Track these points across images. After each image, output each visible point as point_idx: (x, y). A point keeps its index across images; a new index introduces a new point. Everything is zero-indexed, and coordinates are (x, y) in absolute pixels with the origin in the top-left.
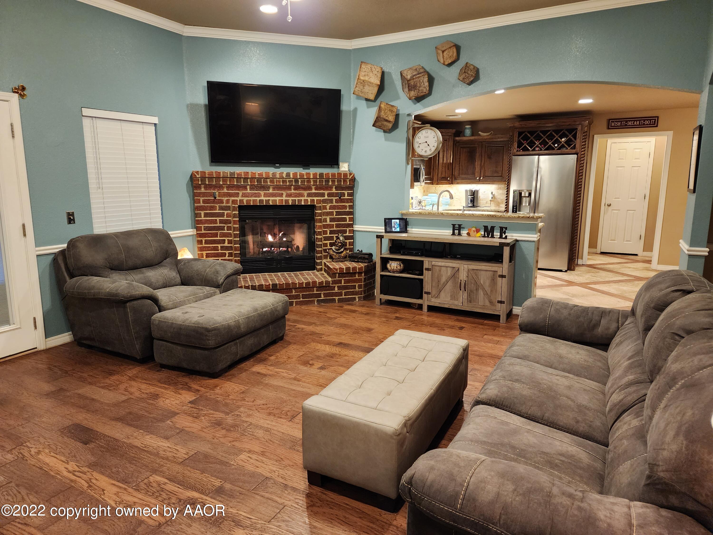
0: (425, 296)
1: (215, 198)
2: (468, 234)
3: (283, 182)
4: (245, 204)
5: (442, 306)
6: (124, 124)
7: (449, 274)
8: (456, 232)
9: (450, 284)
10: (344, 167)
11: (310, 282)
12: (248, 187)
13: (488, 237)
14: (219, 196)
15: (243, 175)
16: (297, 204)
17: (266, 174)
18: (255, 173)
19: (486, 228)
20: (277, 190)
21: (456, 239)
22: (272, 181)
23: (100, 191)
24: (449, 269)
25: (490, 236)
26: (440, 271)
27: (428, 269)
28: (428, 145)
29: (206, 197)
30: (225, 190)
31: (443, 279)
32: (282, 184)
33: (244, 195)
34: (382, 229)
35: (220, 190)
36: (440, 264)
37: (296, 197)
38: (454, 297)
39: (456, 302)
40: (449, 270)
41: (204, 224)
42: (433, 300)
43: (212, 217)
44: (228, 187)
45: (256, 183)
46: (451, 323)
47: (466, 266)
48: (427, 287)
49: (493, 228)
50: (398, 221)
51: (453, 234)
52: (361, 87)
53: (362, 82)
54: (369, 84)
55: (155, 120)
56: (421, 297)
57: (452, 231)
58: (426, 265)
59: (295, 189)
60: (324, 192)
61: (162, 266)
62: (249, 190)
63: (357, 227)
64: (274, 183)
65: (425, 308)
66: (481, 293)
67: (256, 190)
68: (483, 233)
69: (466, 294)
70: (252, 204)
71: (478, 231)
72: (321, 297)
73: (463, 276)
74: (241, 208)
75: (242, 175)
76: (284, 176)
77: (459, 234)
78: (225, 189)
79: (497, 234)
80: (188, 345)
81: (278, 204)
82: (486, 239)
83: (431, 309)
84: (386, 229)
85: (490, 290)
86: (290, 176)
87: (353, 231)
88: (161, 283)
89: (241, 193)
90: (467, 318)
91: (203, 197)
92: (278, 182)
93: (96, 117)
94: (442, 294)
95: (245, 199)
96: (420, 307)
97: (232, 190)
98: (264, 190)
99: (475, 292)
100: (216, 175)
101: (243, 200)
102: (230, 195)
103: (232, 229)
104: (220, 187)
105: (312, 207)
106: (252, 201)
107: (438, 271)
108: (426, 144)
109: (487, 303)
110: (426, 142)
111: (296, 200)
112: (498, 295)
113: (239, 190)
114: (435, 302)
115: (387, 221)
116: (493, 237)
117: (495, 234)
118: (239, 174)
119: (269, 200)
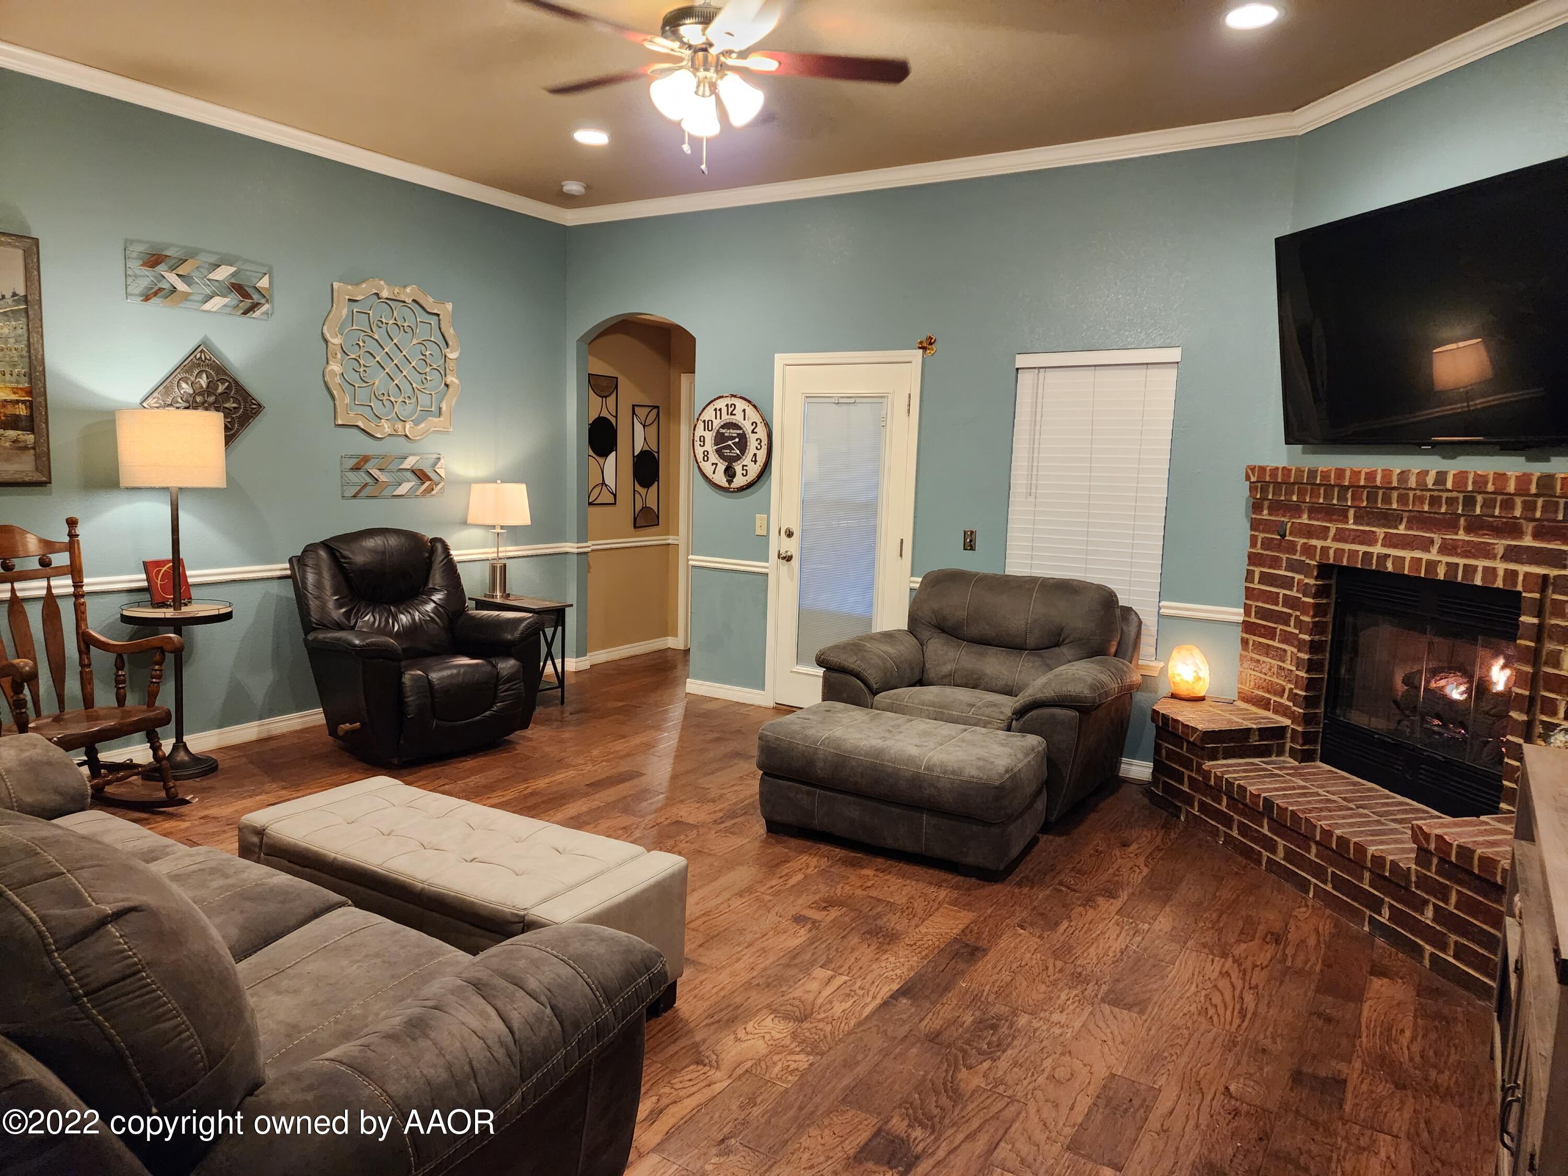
1: (1283, 536)
3: (1435, 501)
4: (1332, 561)
6: (1100, 372)
12: (1350, 513)
14: (1291, 534)
15: (1333, 476)
16: (1459, 579)
17: (1383, 477)
18: (1360, 472)
20: (1418, 529)
22: (1402, 499)
23: (1032, 499)
29: (1268, 533)
30: (1305, 519)
32: (1426, 508)
33: (1341, 536)
35: (1295, 518)
37: (1466, 555)
41: (1257, 601)
43: (1271, 586)
44: (1314, 511)
45: (1365, 504)
55: (1174, 354)
59: (1469, 530)
62: (1351, 521)
64: (1407, 504)
67: (1368, 525)
70: (1345, 563)
74: (1325, 570)
75: (1330, 477)
76: (1430, 481)
78: (1305, 516)
81: (1406, 572)
86: (1444, 482)
89: (1333, 528)
91: (1264, 531)
92: (1416, 503)
93: (1045, 368)
95: (1335, 547)
97: (1320, 520)
98: (1384, 526)
101: (1330, 548)
102: (1310, 532)
103: (1302, 627)
104: (1296, 510)
105: (1508, 600)
106: (1347, 555)
111: (1457, 565)
113: (1330, 521)
118: (1326, 475)
119: (1387, 556)
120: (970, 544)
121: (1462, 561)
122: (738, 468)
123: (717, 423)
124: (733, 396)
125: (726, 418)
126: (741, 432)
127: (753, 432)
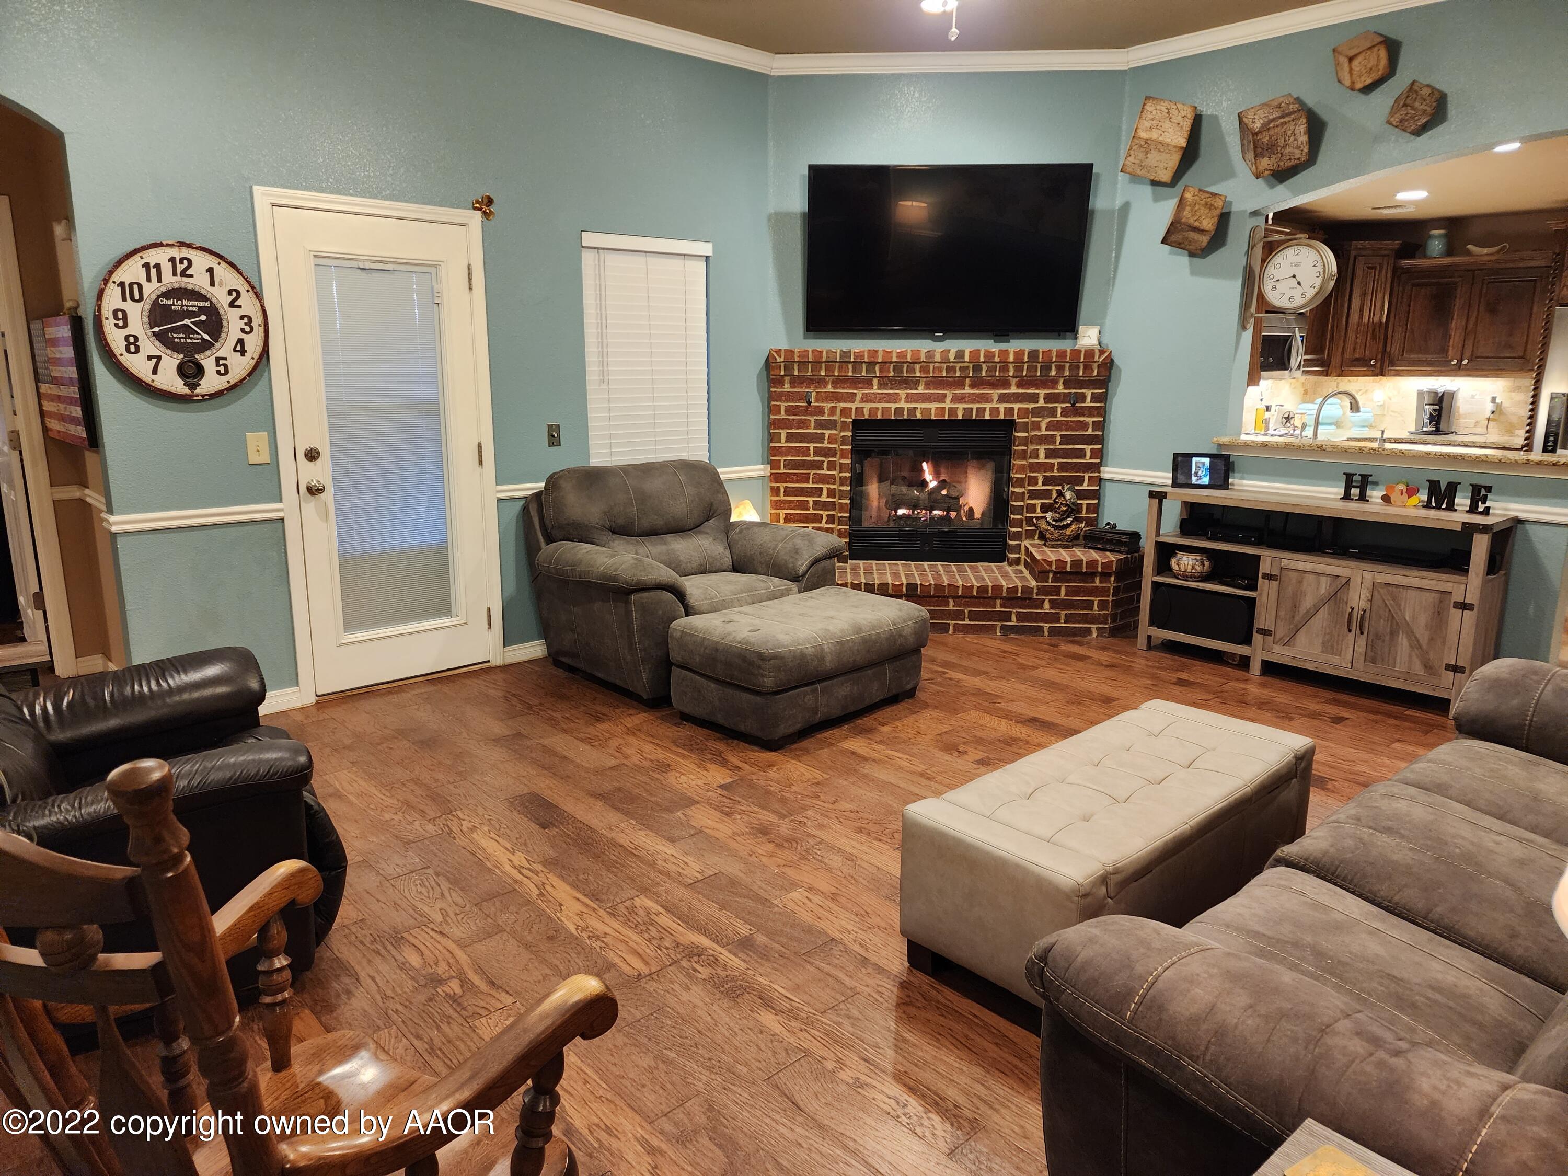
0: (1257, 638)
1: (809, 403)
2: (1386, 499)
3: (949, 369)
4: (866, 417)
5: (1300, 665)
6: (652, 260)
7: (1323, 591)
8: (1355, 492)
9: (1323, 614)
10: (1088, 337)
11: (988, 586)
12: (875, 381)
13: (1438, 507)
14: (817, 401)
15: (866, 356)
16: (974, 417)
17: (912, 355)
18: (891, 352)
19: (1434, 486)
20: (935, 388)
21: (1354, 510)
22: (924, 370)
23: (604, 386)
24: (1323, 579)
25: (1444, 506)
26: (1300, 582)
27: (1269, 577)
28: (1299, 283)
29: (793, 401)
30: (830, 389)
31: (1307, 603)
32: (944, 374)
33: (866, 399)
34: (1168, 478)
35: (820, 388)
36: (1301, 566)
37: (973, 401)
38: (1330, 646)
39: (1335, 660)
40: (1324, 583)
41: (786, 456)
42: (1277, 649)
43: (801, 442)
44: (837, 382)
45: (892, 374)
46: (1313, 705)
47: (1368, 576)
48: (1263, 618)
49: (1452, 488)
50: (1207, 461)
51: (1347, 496)
52: (1141, 155)
53: (1143, 143)
54: (1160, 146)
55: (706, 249)
56: (1247, 640)
57: (1342, 491)
58: (1265, 567)
59: (972, 386)
60: (1037, 391)
61: (701, 532)
62: (875, 387)
63: (1107, 472)
64: (928, 372)
65: (1256, 667)
66: (1403, 641)
67: (891, 389)
68: (1425, 498)
69: (1362, 642)
70: (879, 417)
71: (1412, 491)
72: (1011, 621)
73: (1358, 598)
74: (858, 424)
75: (863, 356)
76: (952, 357)
77: (1363, 498)
78: (830, 386)
79: (1462, 501)
80: (728, 683)
81: (933, 417)
82: (1433, 513)
83: (1271, 669)
84: (1174, 479)
85: (1426, 638)
86: (963, 357)
87: (1100, 480)
88: (695, 565)
89: (859, 393)
90: (1362, 700)
91: (787, 401)
92: (936, 371)
93: (604, 249)
94: (1302, 637)
95: (867, 406)
96: (1244, 663)
97: (843, 388)
98: (906, 388)
99: (1387, 638)
100: (814, 357)
101: (862, 408)
102: (837, 398)
103: (838, 468)
104: (821, 382)
105: (1008, 425)
106: (880, 411)
107: (1294, 581)
108: (1294, 281)
109: (1418, 668)
110: (1294, 276)
111: (972, 409)
112: (1450, 648)
113: (856, 388)
114: (1281, 654)
115: (1180, 459)
116: (1451, 507)
117: (1457, 501)
118: (859, 355)
119: (915, 409)
120: (554, 439)
121: (975, 406)
122: (208, 362)
123: (151, 289)
124: (183, 244)
125: (170, 280)
126: (207, 304)
127: (232, 305)
